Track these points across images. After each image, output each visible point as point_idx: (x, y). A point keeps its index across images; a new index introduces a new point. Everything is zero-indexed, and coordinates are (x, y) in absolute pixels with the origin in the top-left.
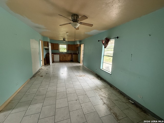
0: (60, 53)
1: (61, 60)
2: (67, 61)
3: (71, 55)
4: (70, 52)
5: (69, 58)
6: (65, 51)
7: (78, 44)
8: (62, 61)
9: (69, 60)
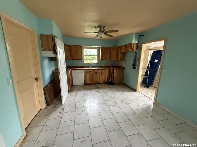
0: (85, 66)
1: (89, 81)
2: (100, 84)
3: (108, 70)
4: (104, 63)
5: (105, 76)
6: (96, 61)
7: (133, 42)
8: (90, 84)
9: (104, 80)
